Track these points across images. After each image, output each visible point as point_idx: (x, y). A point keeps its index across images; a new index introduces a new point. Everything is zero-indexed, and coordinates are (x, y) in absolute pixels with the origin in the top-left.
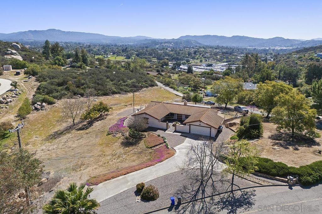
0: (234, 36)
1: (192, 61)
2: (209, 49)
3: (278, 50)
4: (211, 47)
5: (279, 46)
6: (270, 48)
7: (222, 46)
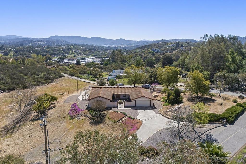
0: (92, 37)
1: (68, 56)
2: (77, 46)
3: (123, 47)
4: (78, 45)
5: (122, 44)
6: (118, 46)
7: (87, 45)
